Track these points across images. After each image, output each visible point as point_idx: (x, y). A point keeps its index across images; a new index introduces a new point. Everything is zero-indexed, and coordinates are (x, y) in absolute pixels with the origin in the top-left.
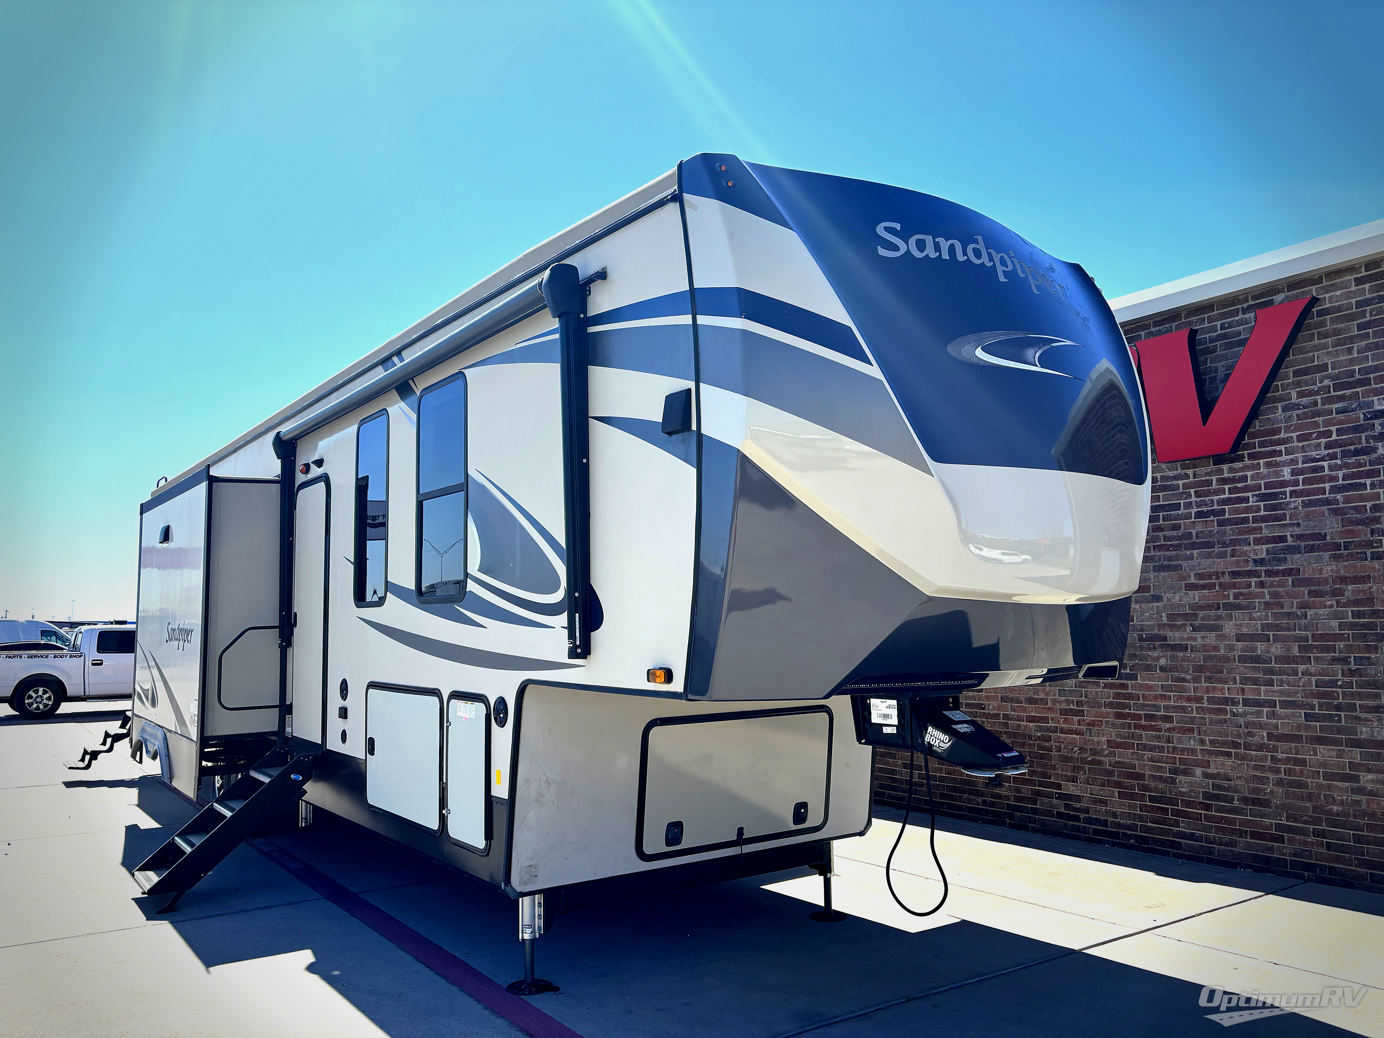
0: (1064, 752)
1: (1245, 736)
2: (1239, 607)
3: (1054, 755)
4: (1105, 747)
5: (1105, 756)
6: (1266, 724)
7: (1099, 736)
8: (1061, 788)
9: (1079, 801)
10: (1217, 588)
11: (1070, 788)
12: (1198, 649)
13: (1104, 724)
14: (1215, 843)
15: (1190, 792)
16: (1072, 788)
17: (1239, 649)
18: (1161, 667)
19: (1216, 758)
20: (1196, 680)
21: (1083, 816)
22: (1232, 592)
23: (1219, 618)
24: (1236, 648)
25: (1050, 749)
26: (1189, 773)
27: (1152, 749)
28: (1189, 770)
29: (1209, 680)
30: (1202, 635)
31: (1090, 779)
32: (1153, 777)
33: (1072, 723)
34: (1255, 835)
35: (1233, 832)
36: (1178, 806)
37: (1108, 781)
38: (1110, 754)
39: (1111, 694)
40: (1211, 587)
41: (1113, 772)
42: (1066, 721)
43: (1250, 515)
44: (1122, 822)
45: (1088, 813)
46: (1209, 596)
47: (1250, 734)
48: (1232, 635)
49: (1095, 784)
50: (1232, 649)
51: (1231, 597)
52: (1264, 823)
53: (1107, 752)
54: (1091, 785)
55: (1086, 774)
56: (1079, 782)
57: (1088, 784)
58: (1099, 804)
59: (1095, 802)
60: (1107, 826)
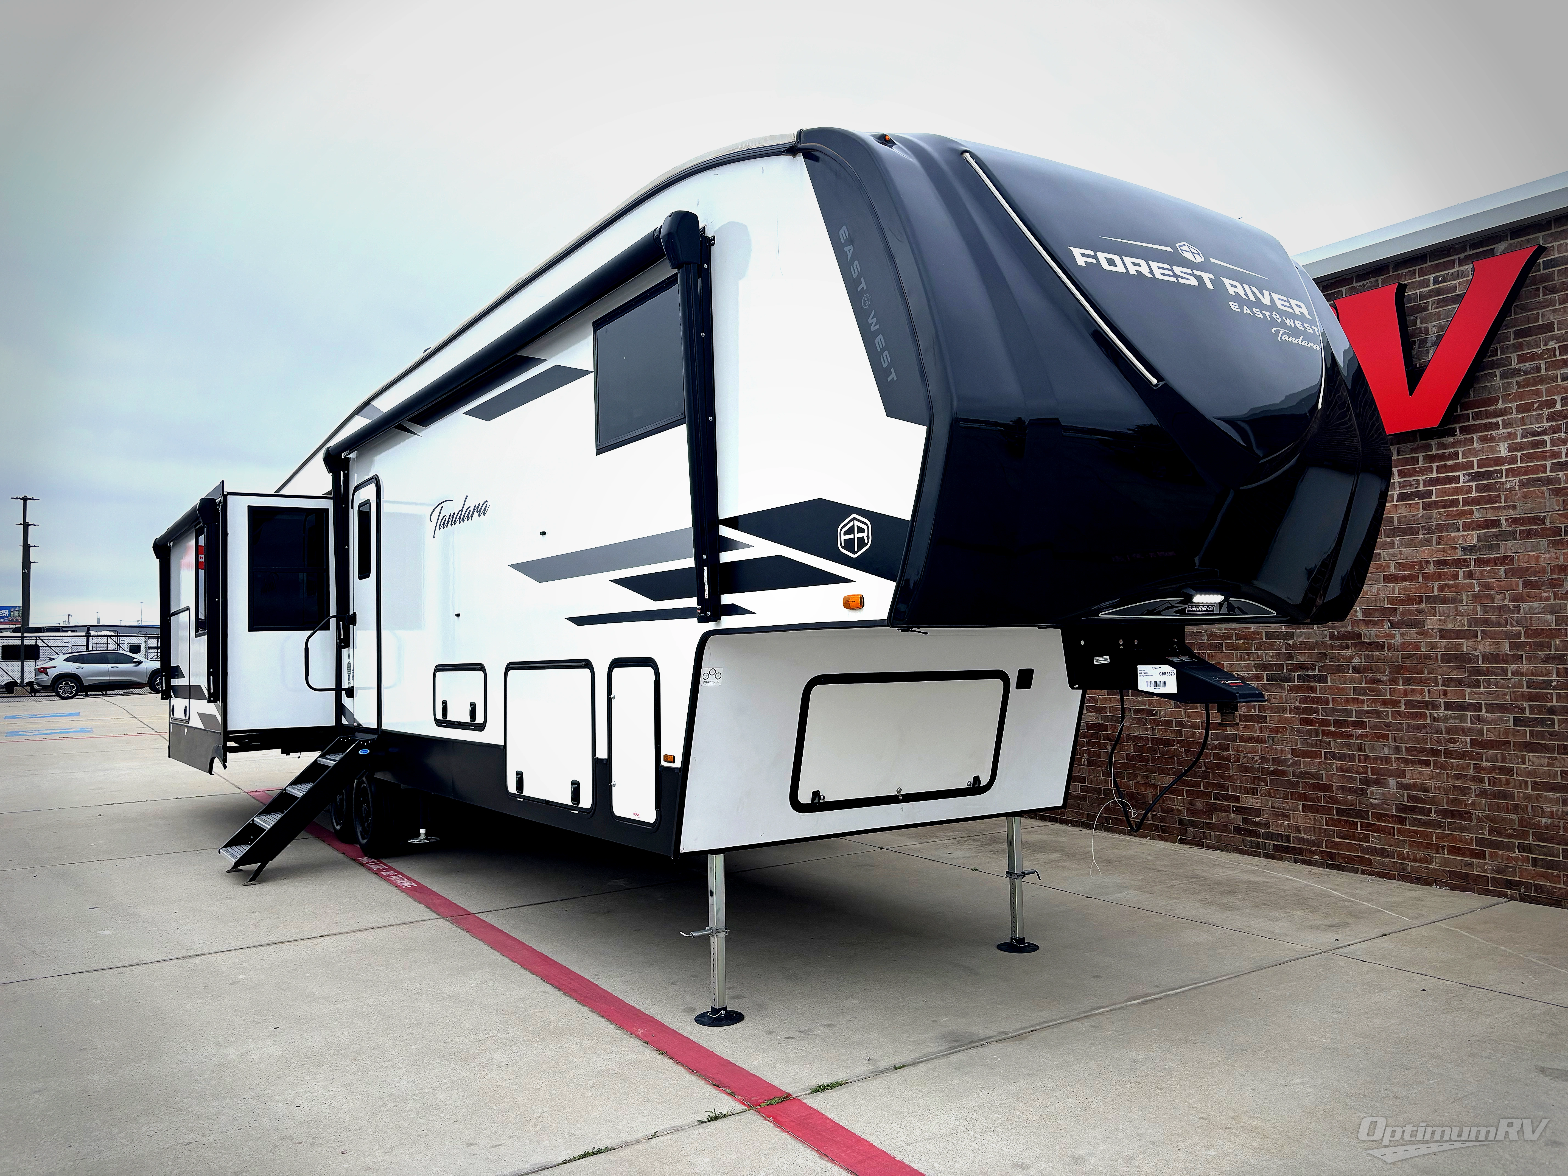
0: (1243, 761)
1: (1445, 744)
2: (1445, 601)
3: (1233, 765)
4: (1289, 756)
5: (1289, 766)
6: (1470, 729)
7: (1282, 744)
8: (1239, 801)
9: (1259, 816)
10: (1420, 579)
11: (1249, 801)
12: (1396, 648)
13: (1288, 732)
14: (1408, 858)
15: (1383, 803)
16: (1251, 801)
17: (1443, 646)
18: (1353, 667)
19: (1413, 766)
20: (1393, 681)
21: (1263, 831)
22: (1436, 585)
23: (1420, 611)
24: (1439, 646)
25: (1227, 759)
26: (1382, 783)
27: (1342, 757)
28: (1382, 780)
29: (1407, 681)
30: (1401, 632)
31: (1272, 791)
32: (1343, 788)
34: (1454, 850)
35: (1429, 846)
36: (1369, 820)
37: (1292, 793)
38: (1296, 764)
40: (1412, 578)
41: (1298, 783)
42: (1246, 727)
43: (1460, 497)
44: (1306, 837)
45: (1269, 827)
46: (1410, 588)
47: (1453, 741)
48: (1435, 631)
49: (1278, 796)
50: (1433, 647)
51: (1436, 589)
52: (1463, 837)
53: (1291, 761)
54: (1273, 797)
55: (1267, 786)
56: (1259, 795)
57: (1270, 796)
58: (1280, 818)
59: (1277, 815)
60: (1289, 842)
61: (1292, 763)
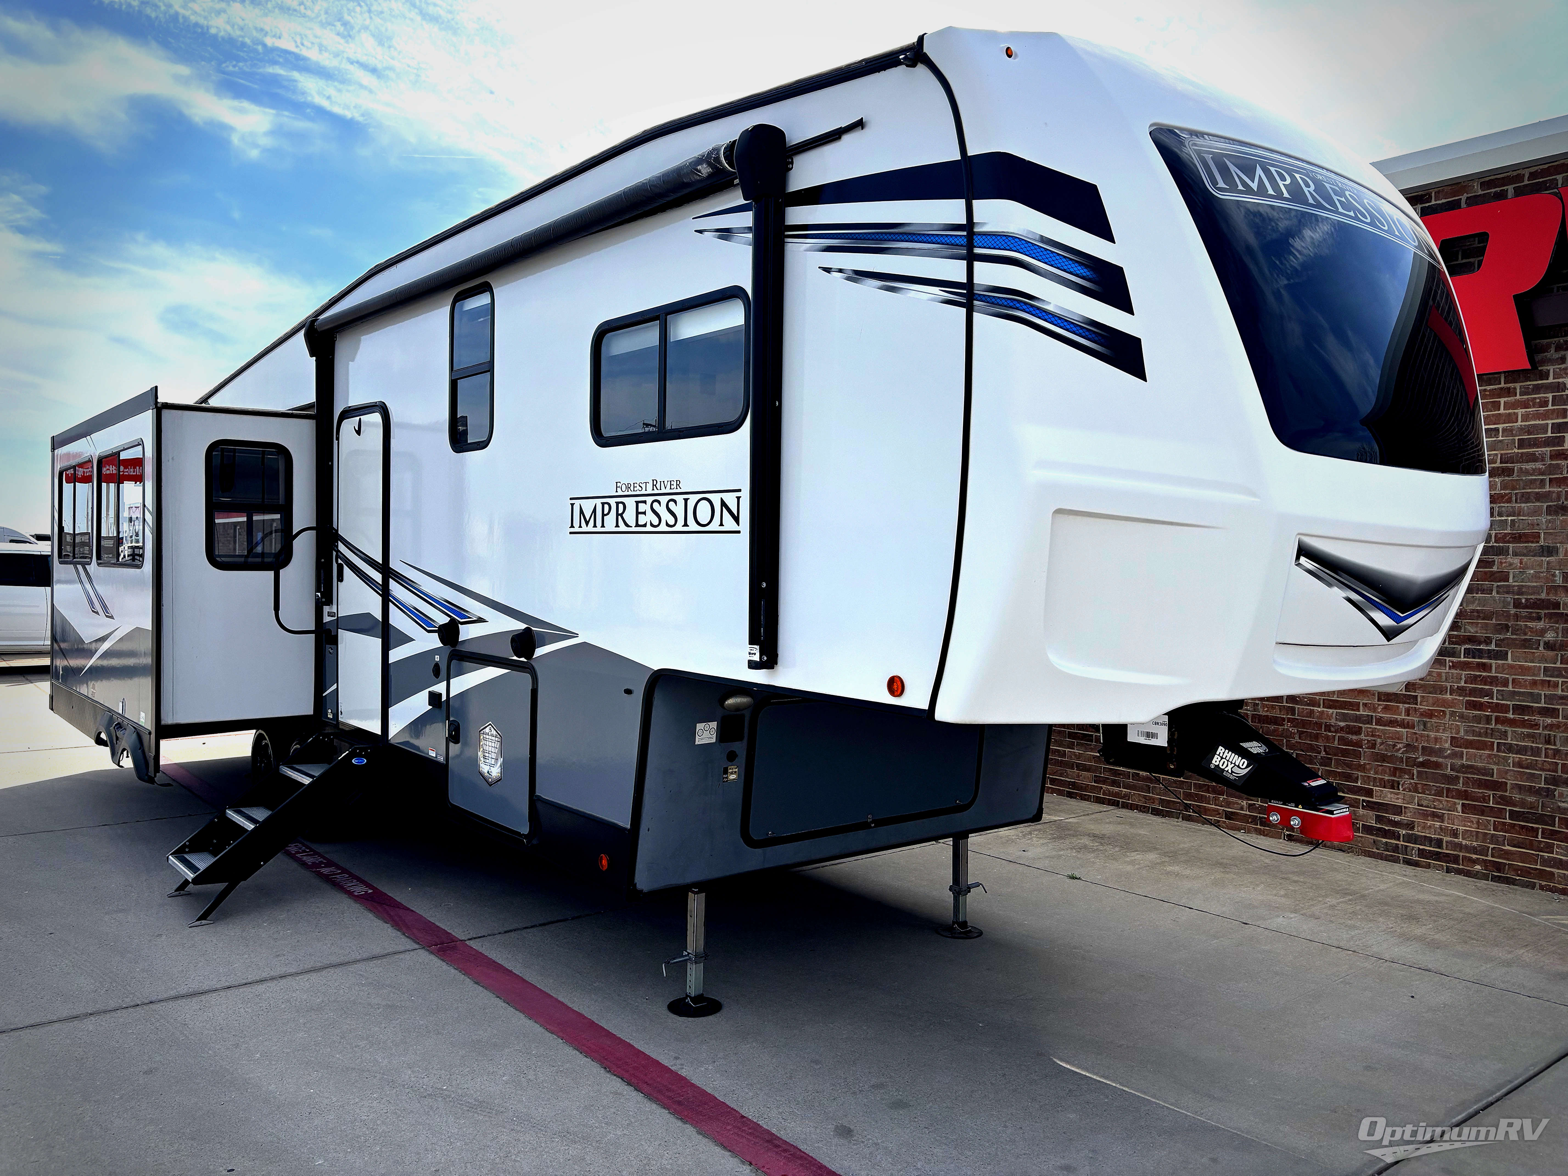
0: (1380, 749)
3: (1365, 752)
4: (1447, 745)
5: (1446, 757)
7: (1438, 731)
8: (1372, 795)
9: (1400, 814)
11: (1388, 796)
13: (1448, 716)
16: (1389, 796)
18: (1547, 644)
21: (1404, 832)
25: (1359, 744)
27: (1521, 750)
31: (1419, 786)
33: (1396, 711)
37: (1448, 790)
38: (1454, 755)
39: (1463, 677)
41: (1458, 778)
42: (1386, 709)
44: (1464, 842)
45: (1412, 828)
49: (1427, 792)
53: (1449, 752)
54: (1419, 793)
55: (1413, 779)
56: (1401, 789)
57: (1416, 791)
58: (1429, 818)
59: (1425, 815)
60: (1440, 847)
61: (1449, 754)
